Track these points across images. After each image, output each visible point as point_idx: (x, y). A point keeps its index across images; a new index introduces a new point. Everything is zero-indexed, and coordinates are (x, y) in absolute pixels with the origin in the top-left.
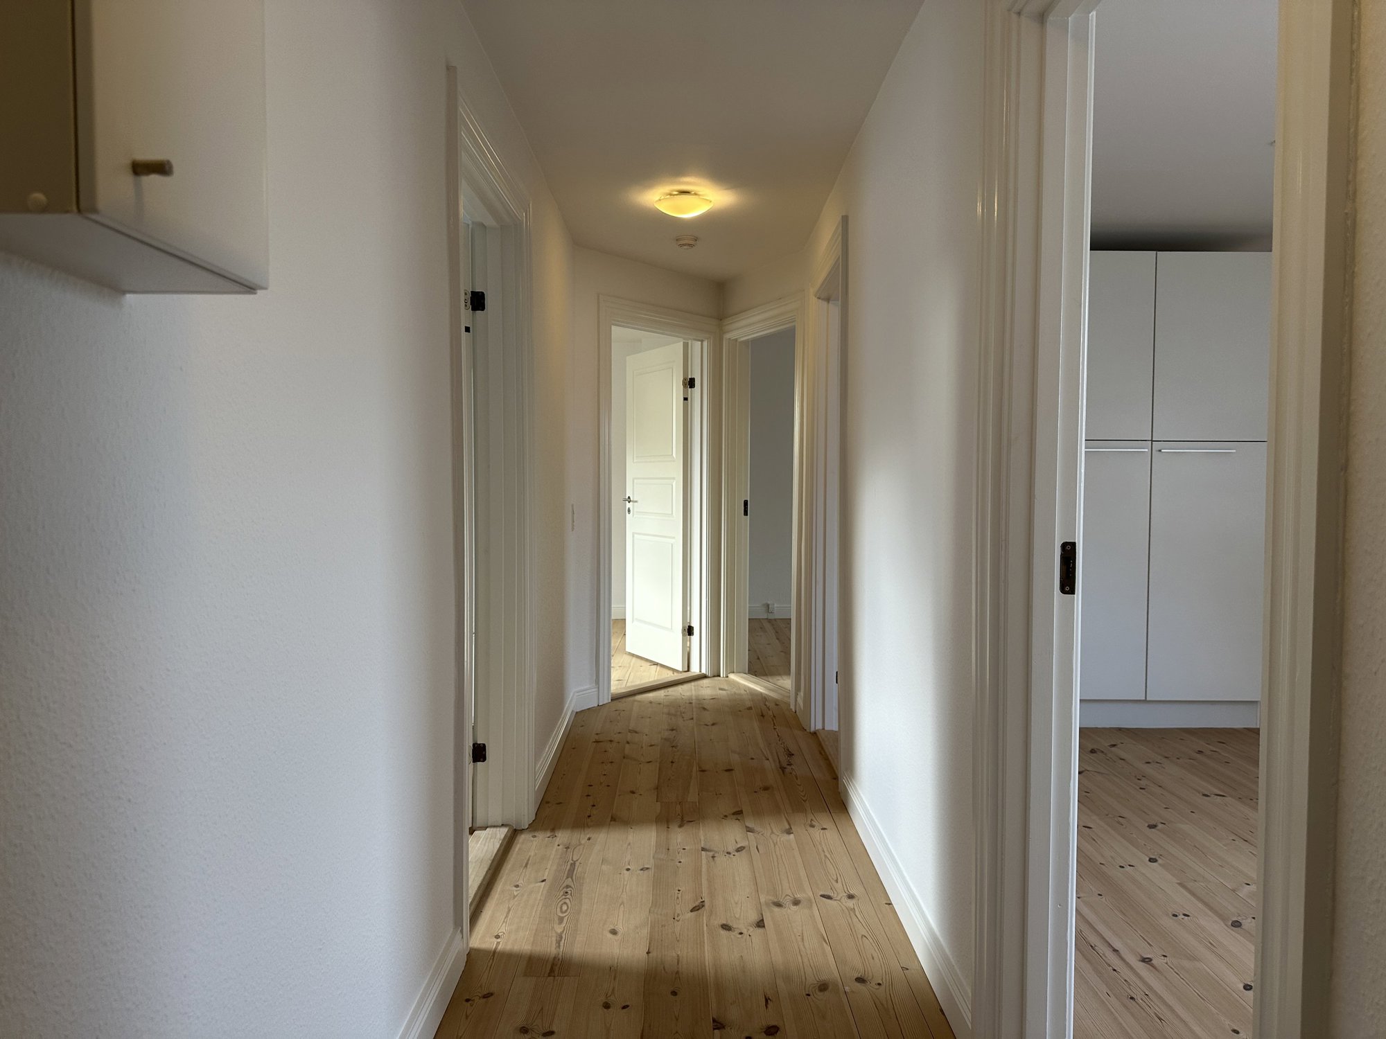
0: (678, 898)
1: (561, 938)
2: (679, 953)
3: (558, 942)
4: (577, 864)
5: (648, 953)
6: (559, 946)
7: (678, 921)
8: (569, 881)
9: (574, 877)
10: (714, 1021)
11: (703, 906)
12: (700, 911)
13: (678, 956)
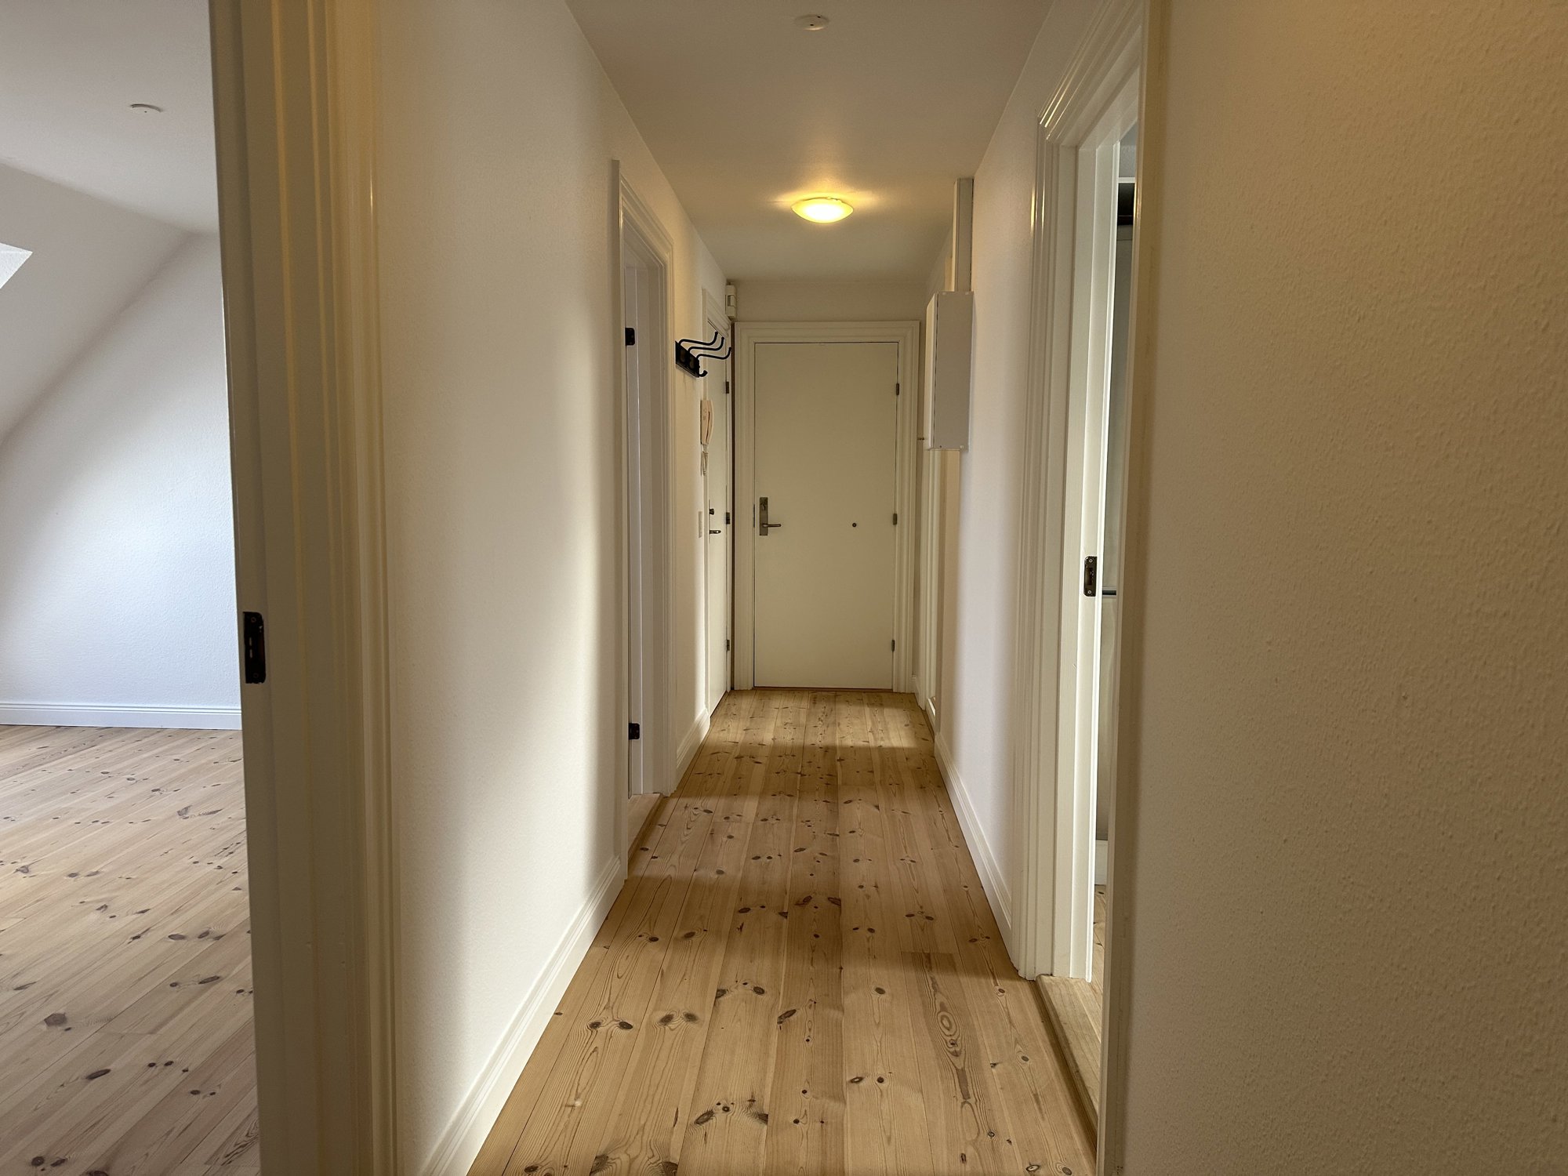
0: (810, 1030)
1: (934, 988)
2: (811, 968)
3: (934, 983)
4: (961, 1100)
5: (841, 968)
6: (932, 979)
7: (811, 1000)
8: (959, 1062)
9: (954, 1071)
10: (786, 917)
11: (780, 1017)
12: (786, 1010)
13: (812, 965)
